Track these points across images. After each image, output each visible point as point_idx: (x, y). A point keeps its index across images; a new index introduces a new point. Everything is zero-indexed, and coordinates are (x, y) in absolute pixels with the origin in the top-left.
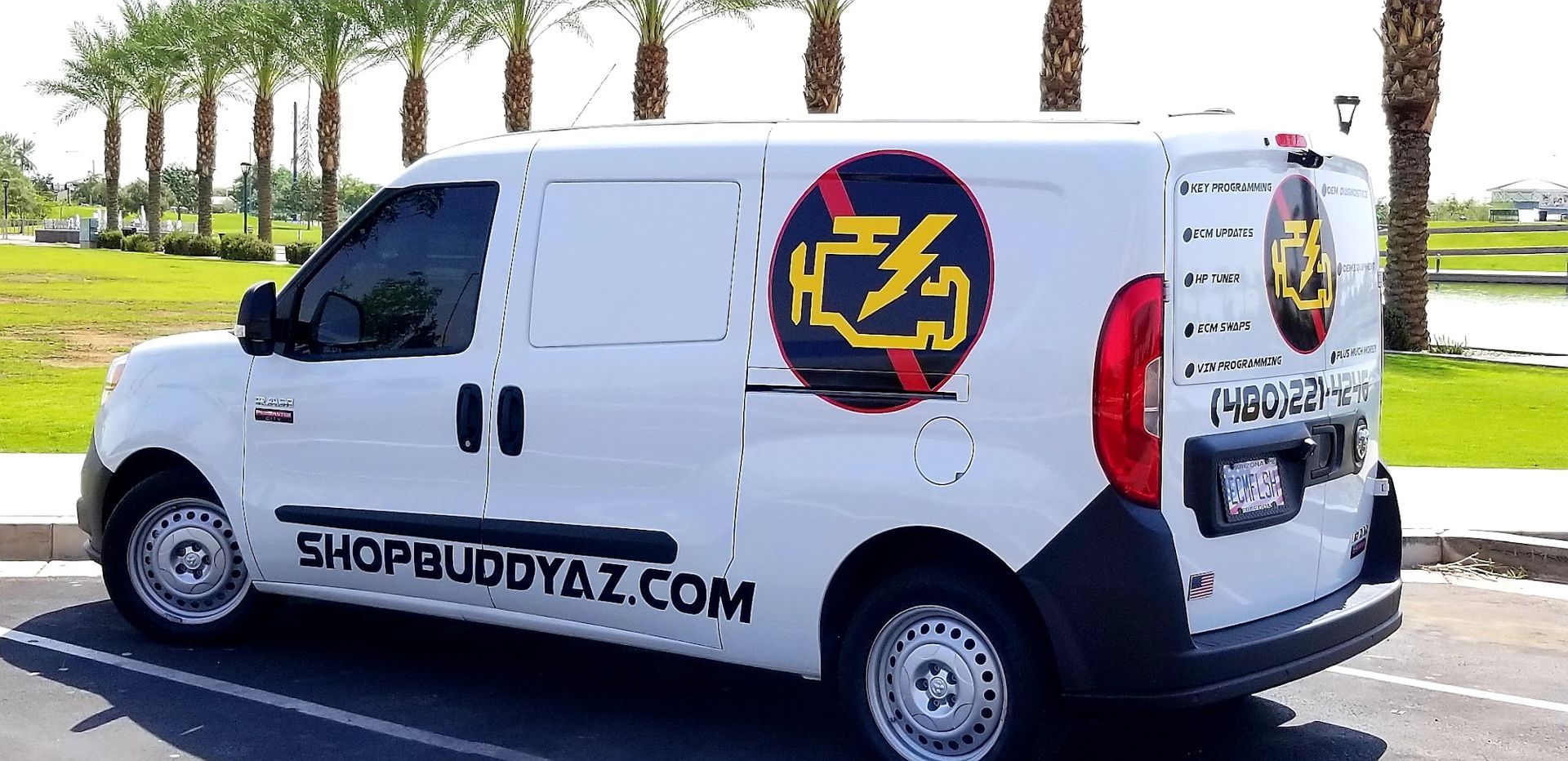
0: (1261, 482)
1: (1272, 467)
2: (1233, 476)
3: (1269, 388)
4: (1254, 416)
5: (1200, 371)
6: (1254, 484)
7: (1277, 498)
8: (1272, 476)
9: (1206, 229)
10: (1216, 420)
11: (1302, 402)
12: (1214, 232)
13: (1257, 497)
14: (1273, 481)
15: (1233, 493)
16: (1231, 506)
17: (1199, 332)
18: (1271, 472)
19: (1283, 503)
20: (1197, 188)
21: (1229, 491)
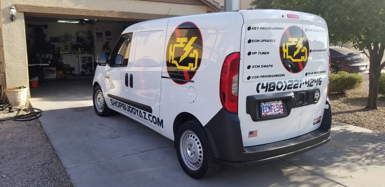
0: (275, 107)
1: (280, 103)
2: (265, 106)
3: (279, 83)
4: (273, 90)
5: (253, 78)
6: (273, 108)
7: (281, 111)
8: (280, 106)
9: (257, 39)
10: (258, 91)
11: (293, 86)
12: (260, 41)
13: (273, 111)
14: (280, 107)
15: (264, 110)
16: (263, 114)
17: (253, 68)
18: (280, 105)
19: (283, 113)
20: (254, 29)
21: (263, 110)
